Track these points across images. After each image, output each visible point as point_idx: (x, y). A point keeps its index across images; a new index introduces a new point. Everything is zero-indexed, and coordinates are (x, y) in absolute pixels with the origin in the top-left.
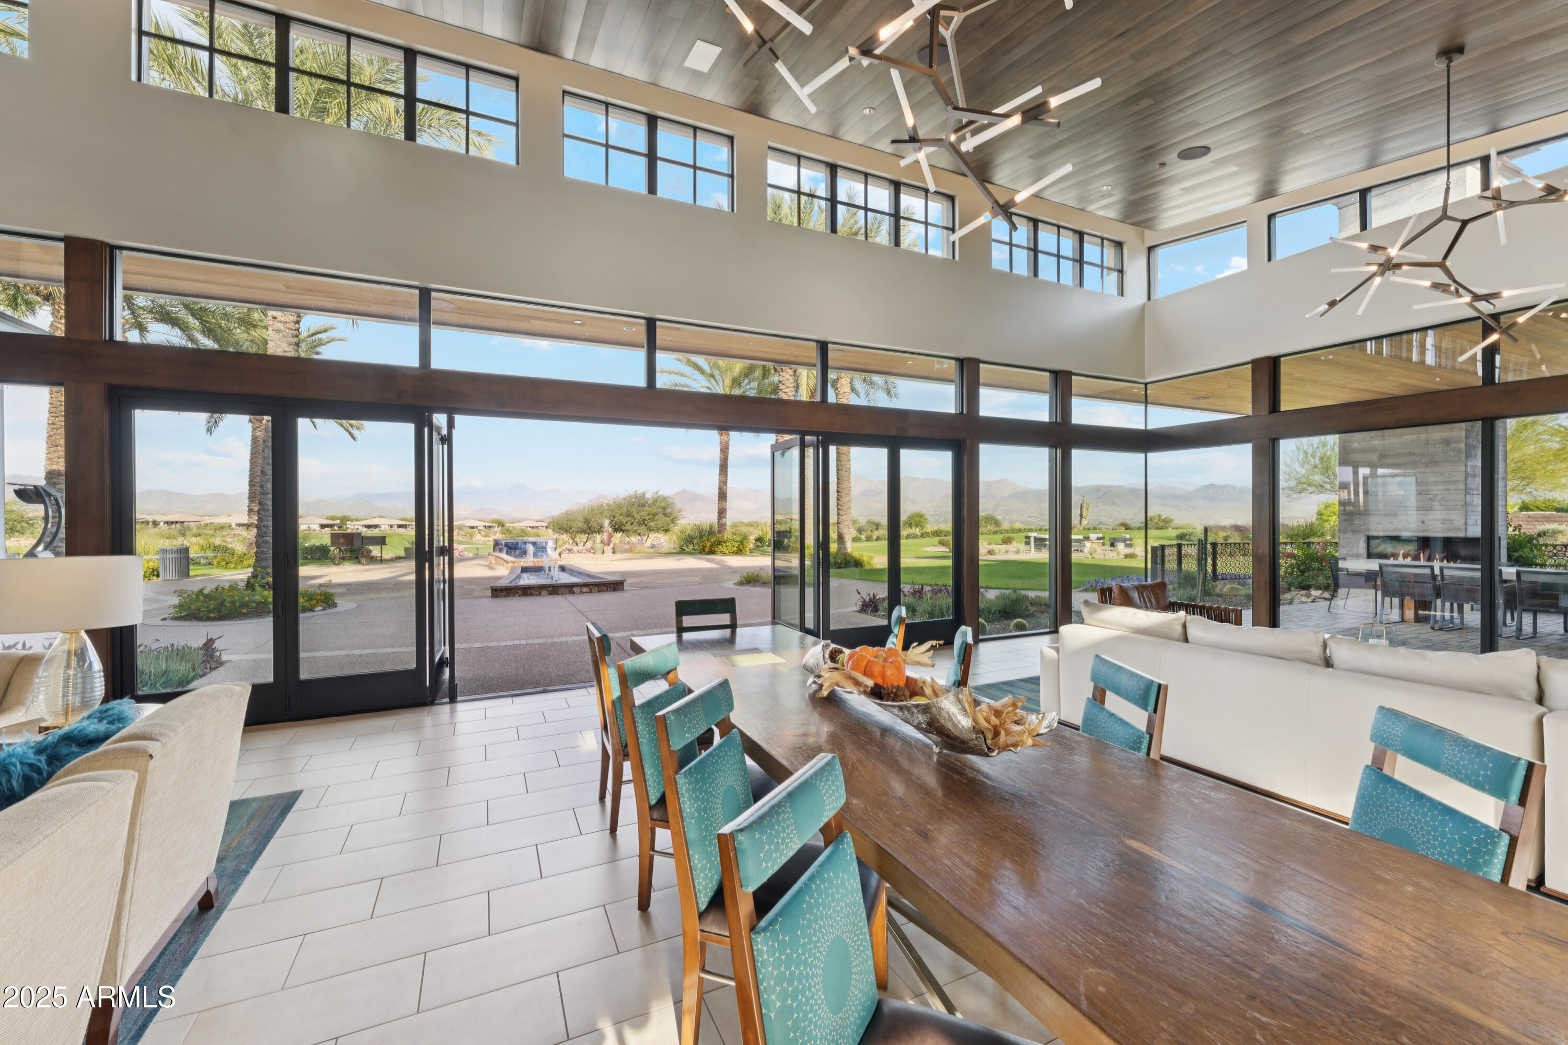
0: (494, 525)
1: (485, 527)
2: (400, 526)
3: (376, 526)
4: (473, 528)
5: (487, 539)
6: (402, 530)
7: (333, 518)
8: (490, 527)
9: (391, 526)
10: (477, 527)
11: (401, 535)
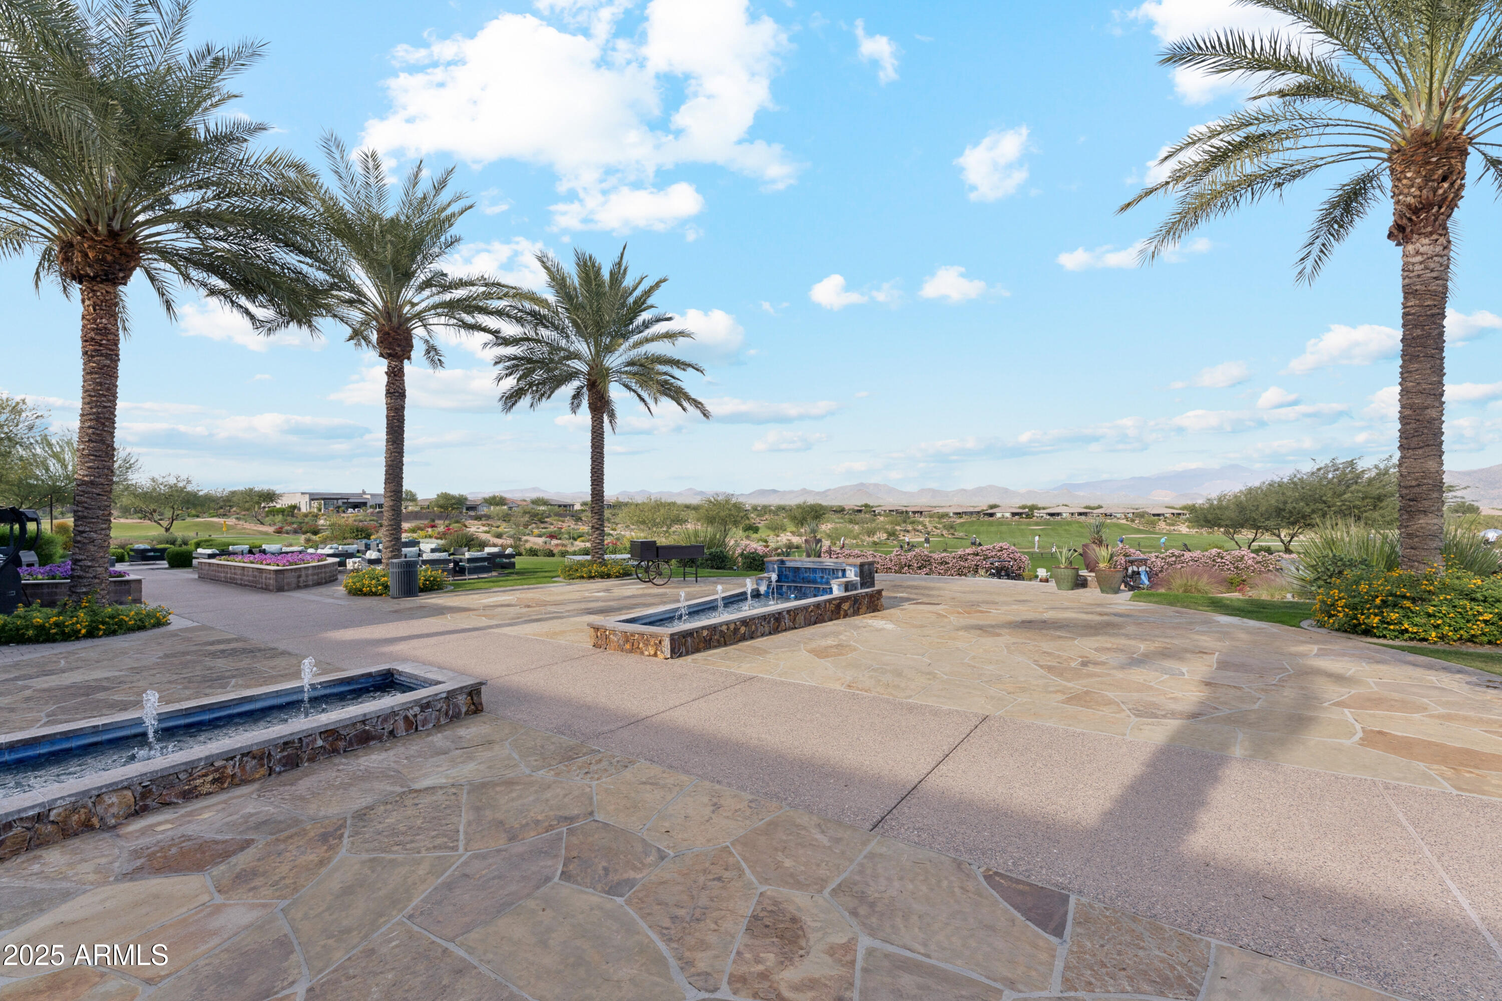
0: (1185, 512)
1: (1173, 514)
2: (1080, 514)
3: (1058, 514)
4: (1159, 515)
5: (1172, 528)
6: (1083, 517)
7: (1024, 507)
8: (1180, 514)
9: (1072, 514)
10: (1163, 515)
11: (1080, 522)
